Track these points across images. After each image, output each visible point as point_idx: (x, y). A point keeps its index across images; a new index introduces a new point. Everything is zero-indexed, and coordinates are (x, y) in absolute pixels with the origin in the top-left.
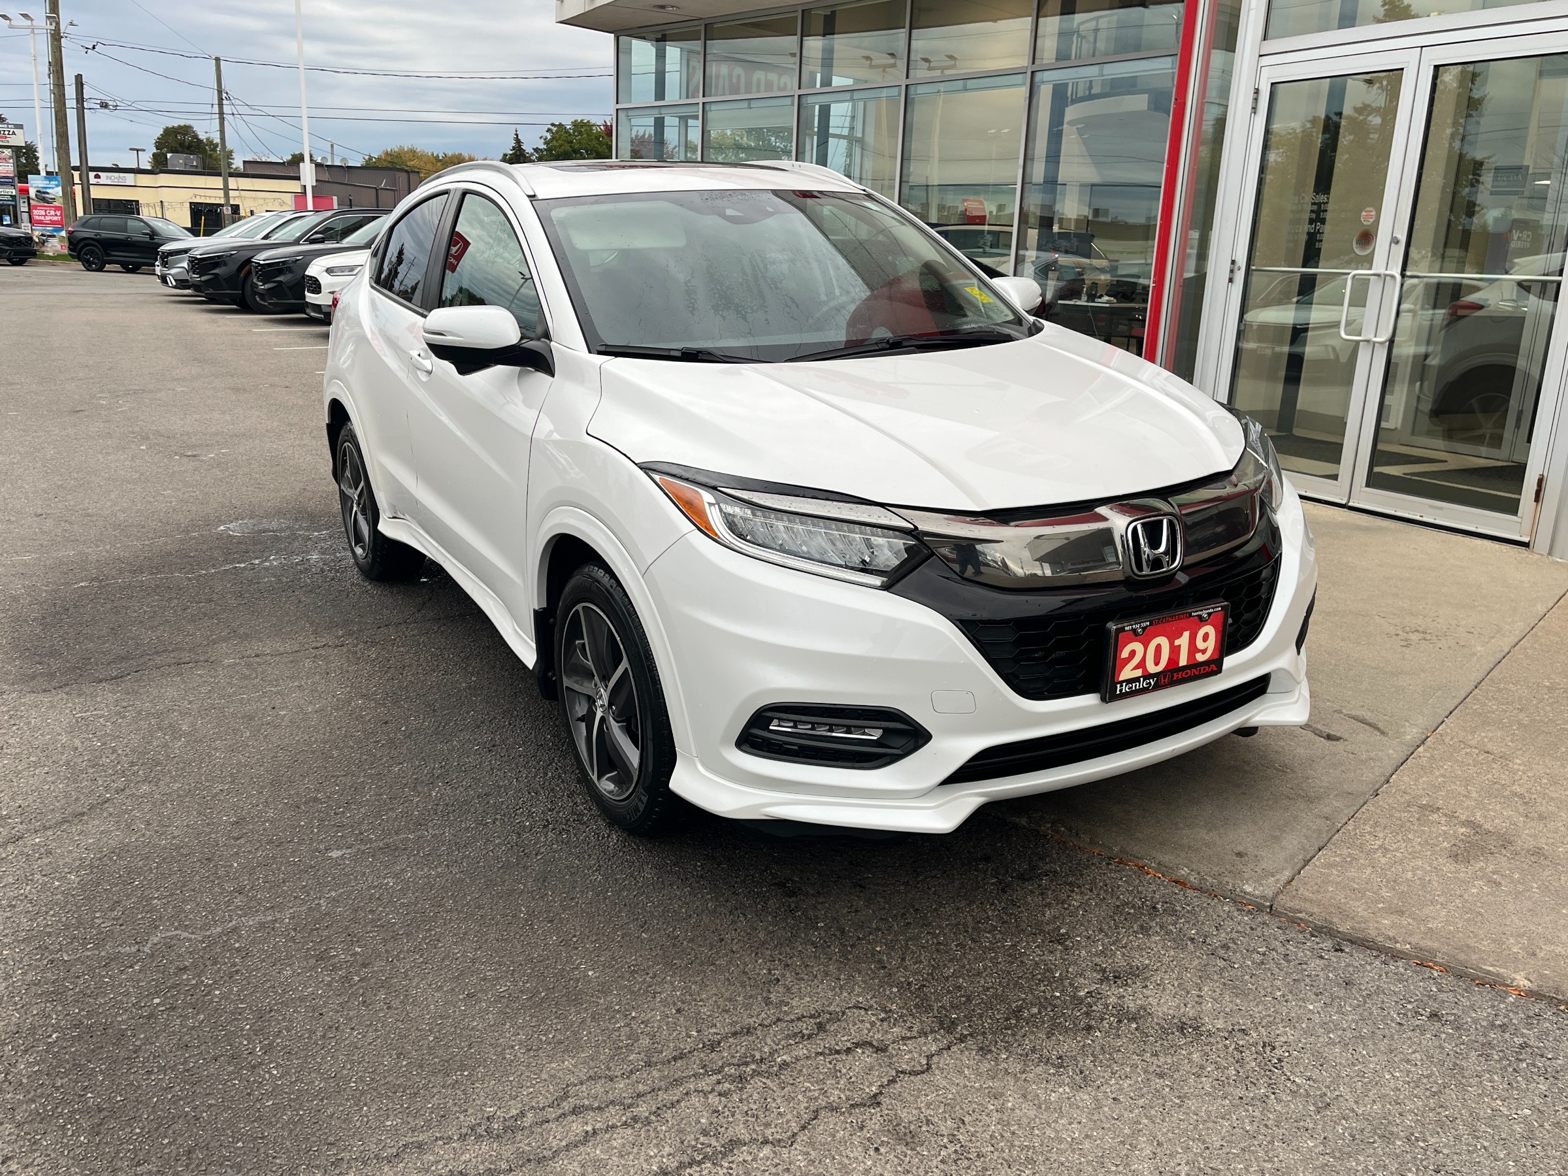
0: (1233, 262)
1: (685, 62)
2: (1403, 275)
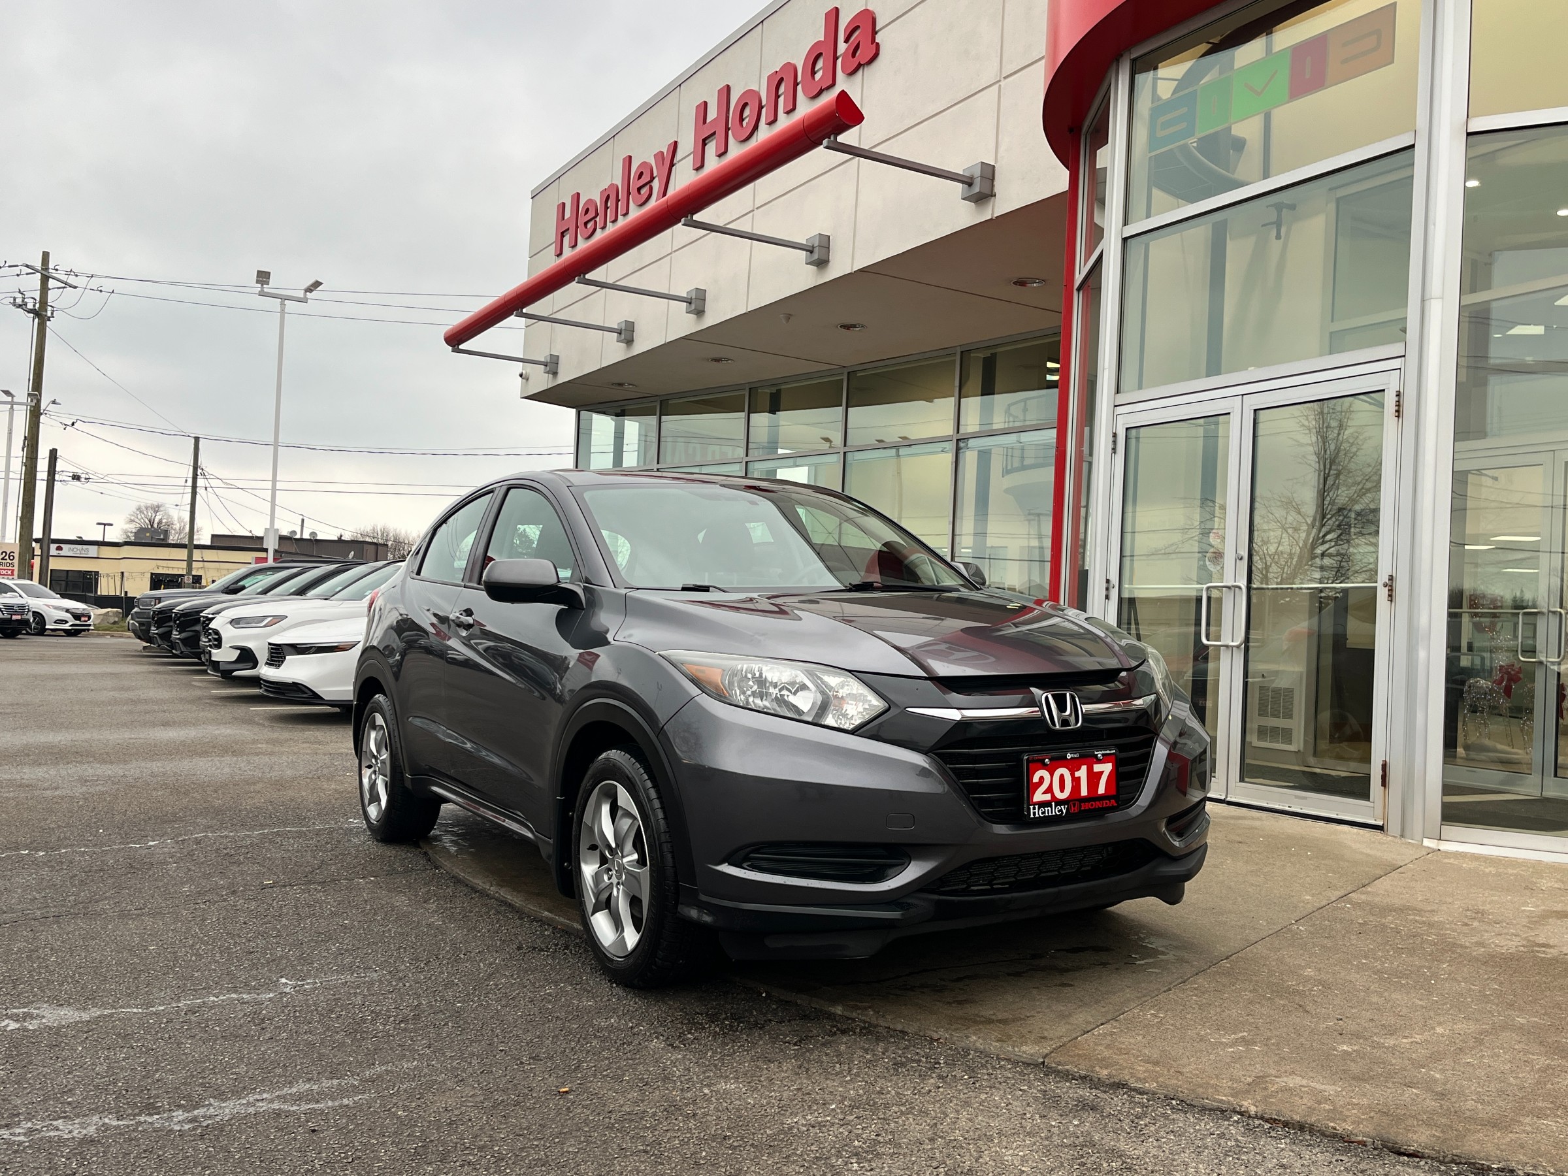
0: (1108, 581)
1: (643, 432)
2: (1249, 588)
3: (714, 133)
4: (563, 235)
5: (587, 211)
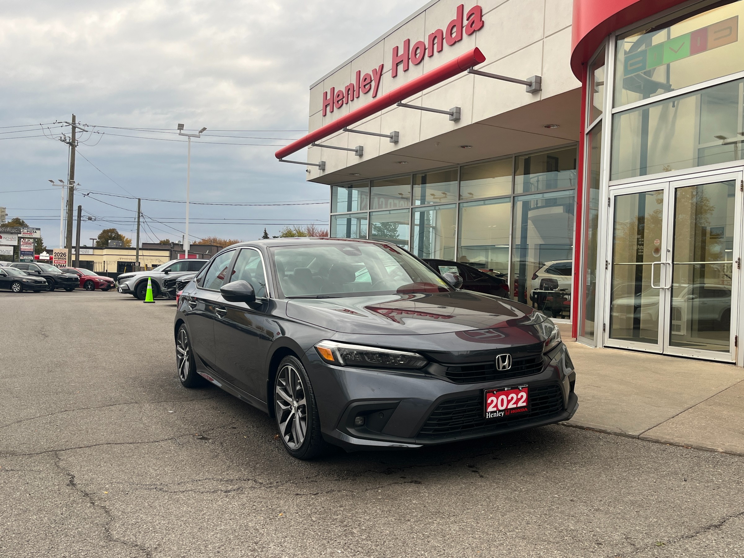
0: (607, 261)
1: (361, 196)
2: (673, 264)
3: (402, 60)
4: (326, 106)
5: (339, 95)
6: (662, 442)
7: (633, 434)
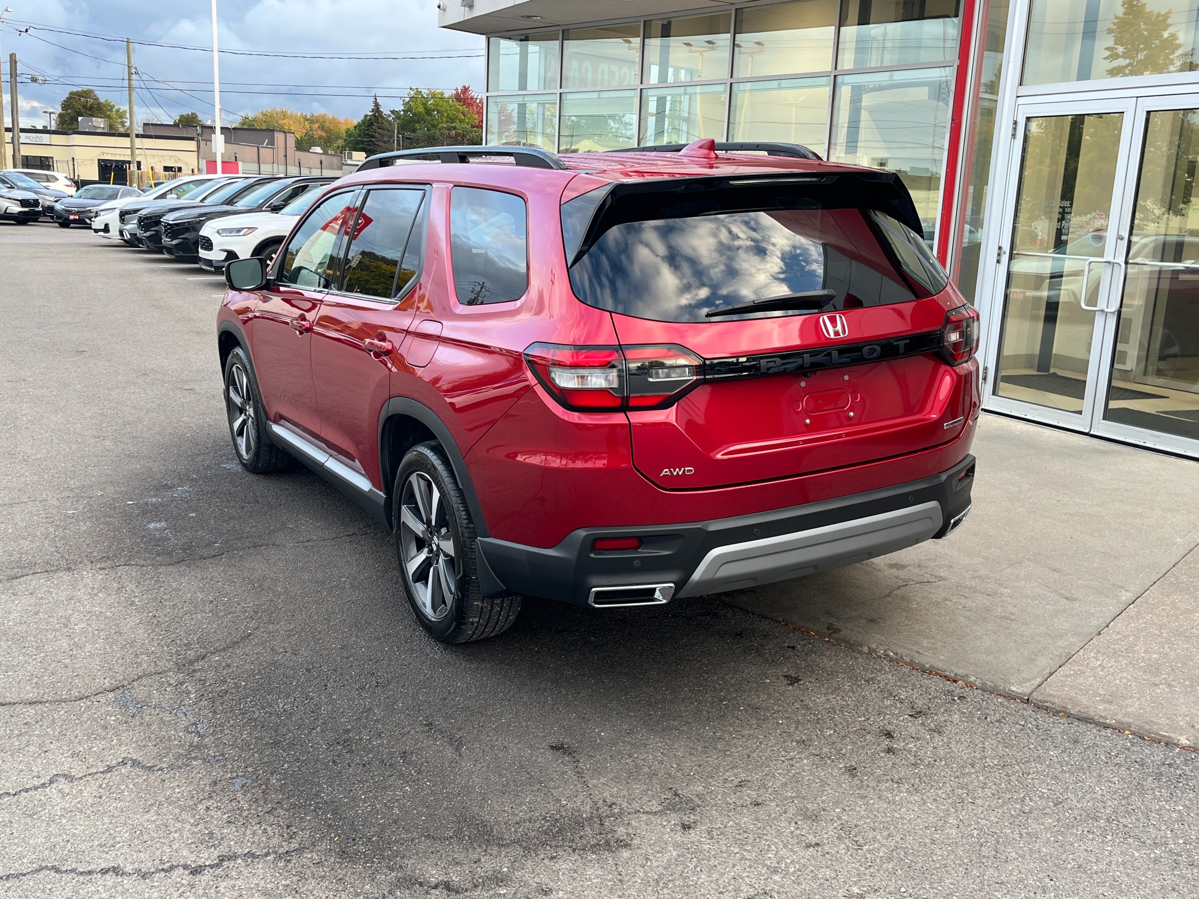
0: (1000, 248)
2: (1126, 263)
6: (1072, 712)
7: (1019, 691)
